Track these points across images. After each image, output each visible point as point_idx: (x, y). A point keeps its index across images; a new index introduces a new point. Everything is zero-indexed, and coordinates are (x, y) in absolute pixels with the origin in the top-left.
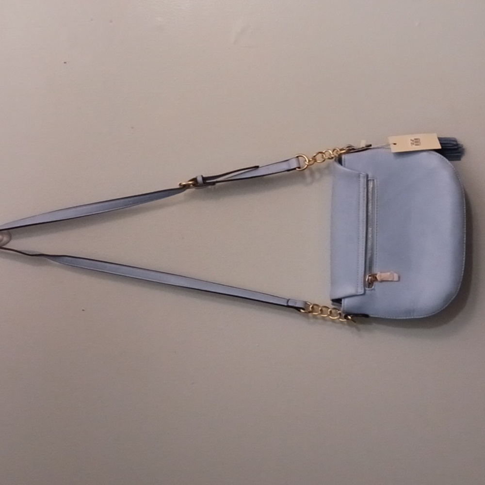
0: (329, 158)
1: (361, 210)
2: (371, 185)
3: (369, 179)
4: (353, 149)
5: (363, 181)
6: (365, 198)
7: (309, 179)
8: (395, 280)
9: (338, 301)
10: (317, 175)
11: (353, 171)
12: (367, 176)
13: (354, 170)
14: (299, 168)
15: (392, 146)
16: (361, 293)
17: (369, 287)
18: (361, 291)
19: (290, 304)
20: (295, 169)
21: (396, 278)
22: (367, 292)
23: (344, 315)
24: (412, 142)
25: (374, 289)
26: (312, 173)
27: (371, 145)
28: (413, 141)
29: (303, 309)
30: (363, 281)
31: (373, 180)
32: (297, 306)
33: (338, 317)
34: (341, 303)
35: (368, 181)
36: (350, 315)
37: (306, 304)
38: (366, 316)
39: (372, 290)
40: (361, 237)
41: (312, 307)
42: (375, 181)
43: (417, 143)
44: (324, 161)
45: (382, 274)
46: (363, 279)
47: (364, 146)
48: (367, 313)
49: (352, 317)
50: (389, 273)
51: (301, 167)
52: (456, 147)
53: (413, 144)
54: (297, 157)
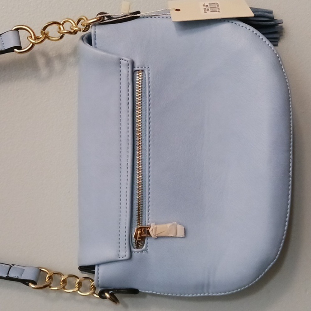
0: (70, 33)
1: (124, 122)
2: (138, 78)
3: (136, 69)
4: (109, 17)
5: (126, 71)
6: (130, 101)
7: (44, 72)
8: (178, 236)
9: (89, 269)
10: (57, 65)
11: (110, 55)
12: (133, 63)
13: (110, 53)
14: (19, 48)
15: (174, 14)
16: (125, 258)
17: (138, 247)
18: (124, 254)
19: (12, 275)
20: (11, 50)
21: (181, 233)
22: (135, 254)
23: (98, 290)
24: (205, 7)
25: (146, 250)
26: (49, 61)
27: (138, 12)
28: (207, 6)
29: (34, 283)
30: (127, 238)
31: (143, 71)
32: (23, 277)
33: (92, 291)
34: (94, 273)
35: (133, 72)
36: (108, 291)
37: (41, 270)
38: (134, 292)
39: (142, 251)
40: (124, 163)
41: (50, 277)
42: (146, 72)
43: (214, 9)
44: (61, 37)
45: (158, 226)
46: (127, 234)
47: (126, 12)
48: (135, 287)
49: (110, 294)
50: (169, 225)
51: (23, 47)
52: (272, 23)
53: (208, 10)
54: (17, 30)
